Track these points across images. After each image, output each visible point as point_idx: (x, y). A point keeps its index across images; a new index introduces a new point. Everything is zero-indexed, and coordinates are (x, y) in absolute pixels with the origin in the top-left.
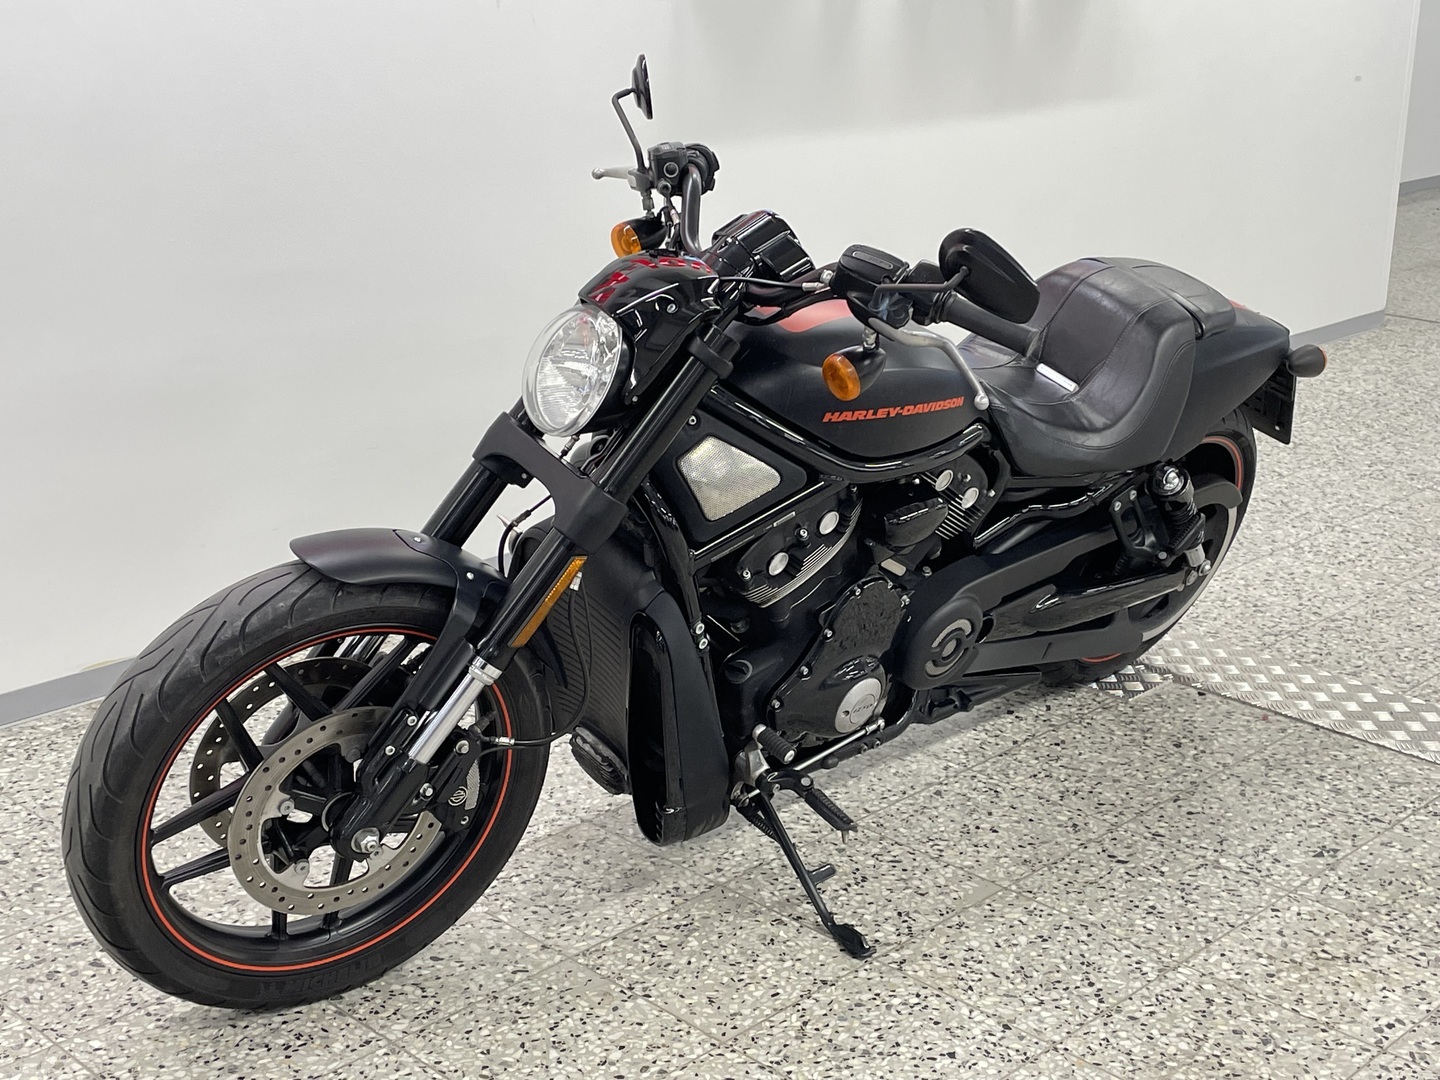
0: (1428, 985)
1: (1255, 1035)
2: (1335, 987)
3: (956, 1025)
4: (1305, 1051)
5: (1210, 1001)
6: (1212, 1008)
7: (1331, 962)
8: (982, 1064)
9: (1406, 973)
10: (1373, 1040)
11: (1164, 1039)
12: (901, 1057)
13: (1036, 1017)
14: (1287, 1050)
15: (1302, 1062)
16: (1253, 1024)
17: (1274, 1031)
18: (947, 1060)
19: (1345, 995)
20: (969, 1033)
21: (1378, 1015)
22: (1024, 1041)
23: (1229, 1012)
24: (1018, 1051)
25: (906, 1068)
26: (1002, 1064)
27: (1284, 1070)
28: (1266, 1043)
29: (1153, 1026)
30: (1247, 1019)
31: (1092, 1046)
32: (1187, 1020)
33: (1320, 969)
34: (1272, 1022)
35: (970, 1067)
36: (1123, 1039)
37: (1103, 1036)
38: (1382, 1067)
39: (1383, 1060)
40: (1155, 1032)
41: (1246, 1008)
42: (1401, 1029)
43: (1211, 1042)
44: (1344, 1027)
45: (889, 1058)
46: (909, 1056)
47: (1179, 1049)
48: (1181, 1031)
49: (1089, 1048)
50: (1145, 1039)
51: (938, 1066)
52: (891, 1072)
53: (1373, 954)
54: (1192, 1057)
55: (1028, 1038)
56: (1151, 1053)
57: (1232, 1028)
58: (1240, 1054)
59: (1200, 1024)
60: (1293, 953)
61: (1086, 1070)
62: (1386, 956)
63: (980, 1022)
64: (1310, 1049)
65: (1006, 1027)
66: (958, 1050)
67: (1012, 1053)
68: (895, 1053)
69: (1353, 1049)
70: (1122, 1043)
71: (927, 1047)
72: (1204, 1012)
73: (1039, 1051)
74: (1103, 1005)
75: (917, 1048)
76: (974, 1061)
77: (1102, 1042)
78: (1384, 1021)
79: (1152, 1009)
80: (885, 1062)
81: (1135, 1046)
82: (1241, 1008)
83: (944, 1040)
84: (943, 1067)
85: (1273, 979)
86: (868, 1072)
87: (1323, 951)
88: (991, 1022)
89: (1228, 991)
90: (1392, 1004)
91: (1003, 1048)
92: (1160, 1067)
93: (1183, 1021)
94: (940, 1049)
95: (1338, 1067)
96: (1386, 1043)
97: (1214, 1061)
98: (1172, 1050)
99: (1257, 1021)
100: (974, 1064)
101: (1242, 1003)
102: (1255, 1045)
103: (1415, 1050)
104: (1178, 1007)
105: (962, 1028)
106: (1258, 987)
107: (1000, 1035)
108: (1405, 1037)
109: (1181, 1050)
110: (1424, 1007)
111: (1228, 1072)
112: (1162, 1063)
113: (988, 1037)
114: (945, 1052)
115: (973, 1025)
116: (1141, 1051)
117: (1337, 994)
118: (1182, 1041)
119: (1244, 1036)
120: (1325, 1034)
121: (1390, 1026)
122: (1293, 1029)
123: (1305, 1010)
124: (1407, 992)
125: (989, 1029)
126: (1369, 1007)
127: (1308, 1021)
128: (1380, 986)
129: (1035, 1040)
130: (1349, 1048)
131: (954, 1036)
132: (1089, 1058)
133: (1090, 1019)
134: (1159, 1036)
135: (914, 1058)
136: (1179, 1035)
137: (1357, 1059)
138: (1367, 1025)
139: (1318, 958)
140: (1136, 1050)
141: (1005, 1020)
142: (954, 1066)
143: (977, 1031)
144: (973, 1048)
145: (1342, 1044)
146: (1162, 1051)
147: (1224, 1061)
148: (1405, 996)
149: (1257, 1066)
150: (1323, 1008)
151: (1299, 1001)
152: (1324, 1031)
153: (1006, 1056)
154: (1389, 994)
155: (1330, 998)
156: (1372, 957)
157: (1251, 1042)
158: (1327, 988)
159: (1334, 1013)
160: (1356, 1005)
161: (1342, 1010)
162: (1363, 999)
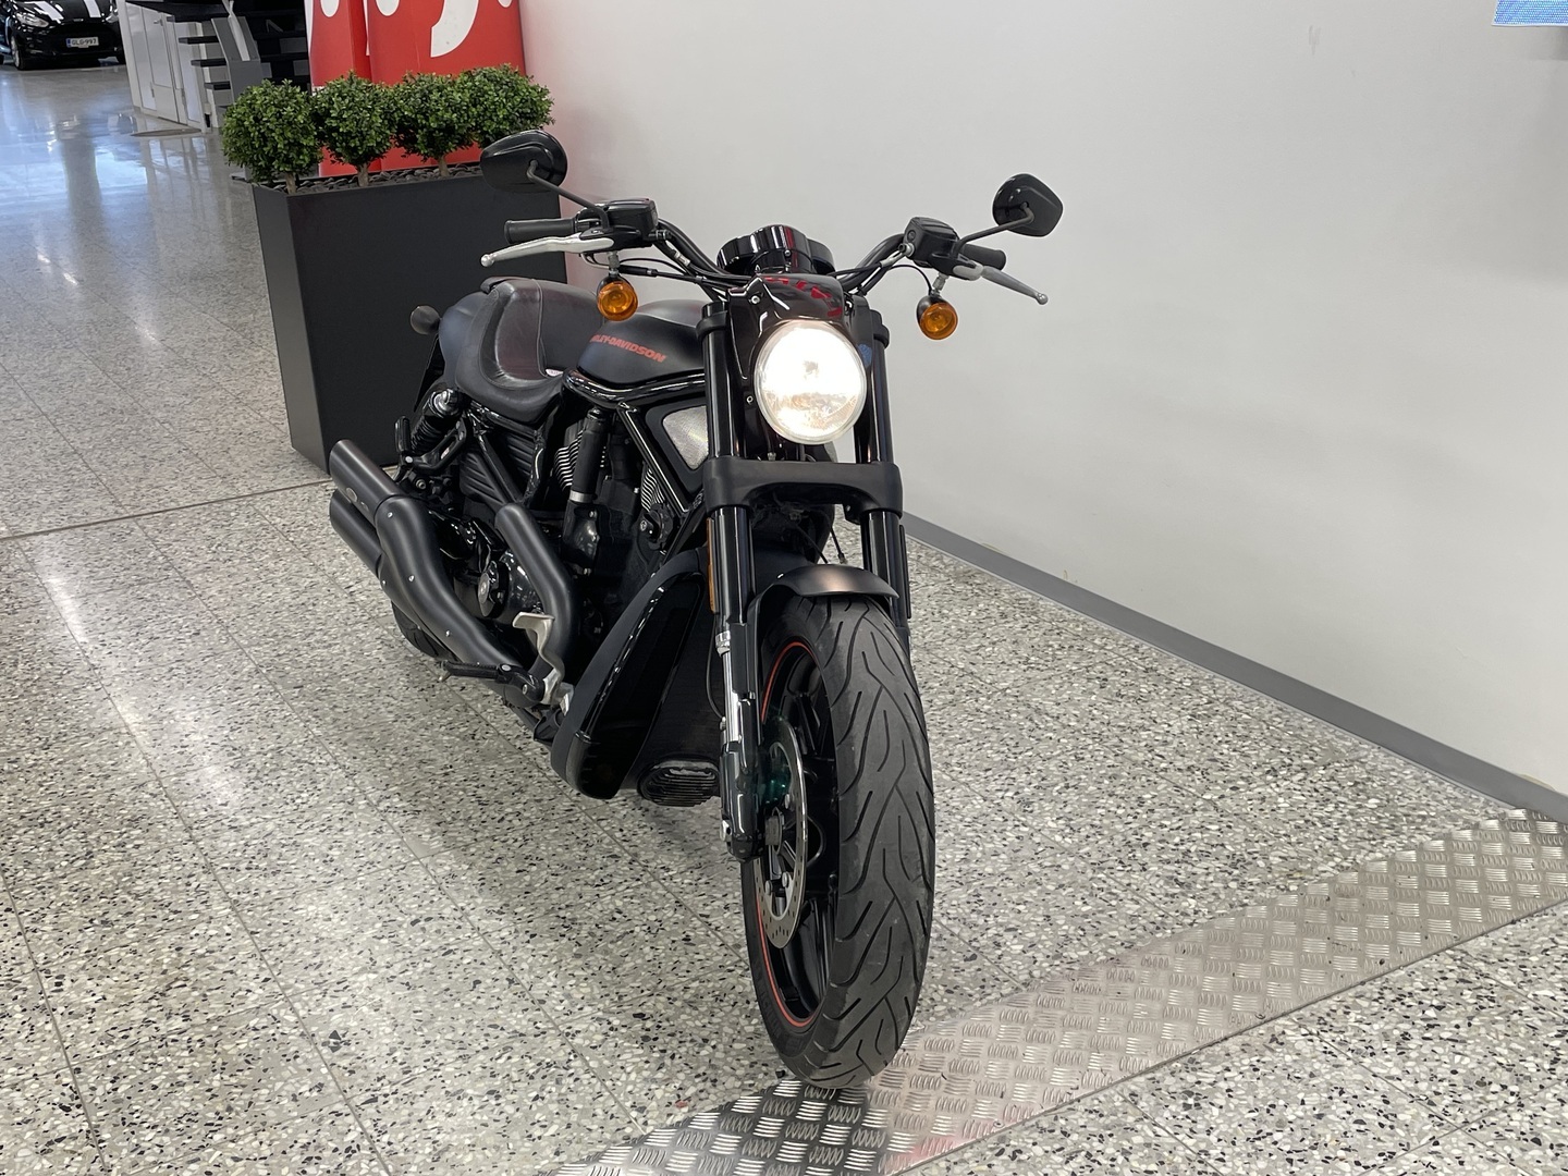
0: (84, 1023)
2: (132, 975)
6: (167, 911)
7: (165, 984)
9: (110, 1019)
10: (52, 970)
16: (130, 923)
17: (113, 930)
19: (118, 976)
21: (76, 983)
23: (155, 917)
29: (173, 882)
32: (166, 897)
33: (163, 976)
34: (123, 932)
39: (29, 966)
41: (152, 926)
42: (49, 988)
48: (156, 892)
53: (153, 1010)
57: (135, 913)
59: (155, 901)
62: (145, 1016)
78: (67, 984)
82: (154, 924)
85: (173, 949)
90: (82, 995)
96: (43, 974)
99: (131, 926)
101: (159, 925)
103: (20, 985)
106: (173, 938)
108: (40, 986)
110: (61, 1009)
117: (123, 973)
118: (145, 889)
122: (105, 939)
124: (88, 1009)
127: (107, 948)
128: (110, 998)
136: (152, 889)
137: (42, 955)
138: (71, 974)
139: (177, 979)
145: (65, 954)
150: (114, 960)
151: (135, 952)
154: (95, 998)
155: (121, 968)
156: (150, 1008)
157: (112, 917)
158: (135, 971)
159: (102, 963)
160: (100, 978)
161: (102, 969)
162: (103, 983)
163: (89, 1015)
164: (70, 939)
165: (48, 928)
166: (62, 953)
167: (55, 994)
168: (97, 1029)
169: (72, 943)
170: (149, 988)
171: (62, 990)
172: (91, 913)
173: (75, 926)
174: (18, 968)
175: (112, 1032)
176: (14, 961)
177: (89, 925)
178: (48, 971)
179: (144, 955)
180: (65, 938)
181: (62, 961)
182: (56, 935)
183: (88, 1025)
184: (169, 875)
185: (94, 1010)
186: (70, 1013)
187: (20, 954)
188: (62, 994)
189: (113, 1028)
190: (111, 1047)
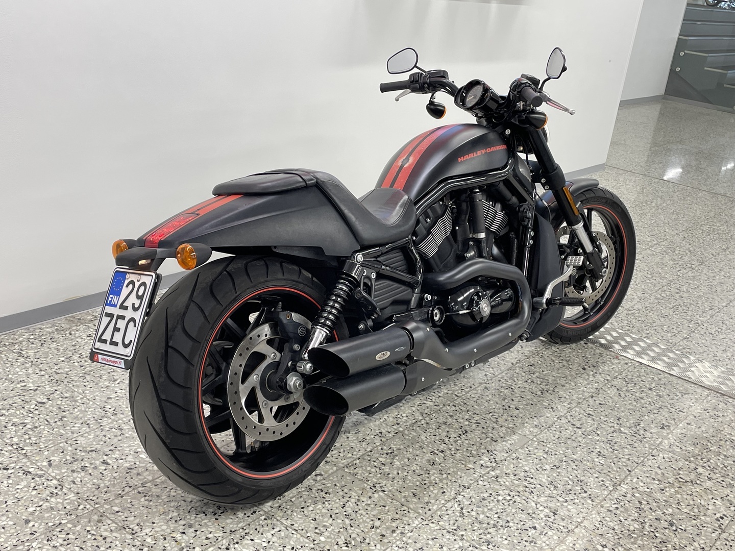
0: (731, 497)
1: (666, 521)
2: (692, 497)
3: (532, 512)
4: (689, 530)
5: (640, 503)
6: (643, 506)
7: (686, 484)
8: (550, 533)
9: (720, 491)
10: (717, 525)
11: (626, 522)
12: (512, 528)
13: (567, 509)
14: (682, 529)
15: (691, 536)
16: (662, 515)
17: (673, 519)
18: (534, 531)
19: (697, 501)
20: (538, 516)
21: (715, 512)
22: (565, 522)
23: (651, 509)
24: (564, 526)
25: (516, 534)
26: (559, 534)
27: (684, 540)
28: (672, 525)
29: (620, 516)
30: (659, 512)
31: (596, 525)
32: (634, 512)
33: (683, 486)
34: (671, 514)
35: (545, 535)
36: (608, 522)
37: (599, 520)
38: (725, 539)
39: (724, 535)
40: (621, 518)
41: (657, 506)
42: (727, 520)
43: (648, 524)
44: (703, 518)
45: (506, 529)
46: (515, 528)
47: (635, 528)
48: (633, 518)
49: (595, 526)
50: (618, 522)
51: (530, 534)
52: (509, 536)
53: (702, 480)
54: (642, 532)
55: (566, 520)
56: (623, 529)
57: (654, 517)
58: (662, 531)
59: (640, 514)
60: (668, 478)
61: (598, 538)
62: (708, 481)
63: (542, 511)
64: (692, 529)
65: (555, 514)
66: (537, 526)
67: (562, 528)
68: (508, 526)
69: (710, 529)
70: (609, 523)
71: (522, 523)
72: (640, 508)
73: (573, 527)
74: (594, 503)
75: (517, 524)
76: (546, 532)
77: (600, 523)
78: (718, 515)
79: (616, 506)
80: (505, 531)
81: (615, 525)
82: (655, 507)
83: (529, 520)
84: (532, 534)
85: (664, 492)
86: (499, 536)
87: (680, 477)
88: (547, 510)
89: (646, 497)
90: (719, 506)
91: (557, 525)
92: (630, 537)
93: (632, 513)
94: (528, 525)
95: (707, 539)
96: (723, 527)
97: (652, 534)
98: (632, 528)
99: (664, 513)
100: (547, 533)
101: (655, 504)
102: (667, 526)
104: (628, 505)
105: (535, 513)
106: (658, 495)
107: (553, 518)
108: (730, 524)
109: (636, 528)
111: (660, 540)
112: (630, 535)
113: (548, 519)
114: (531, 526)
115: (539, 512)
116: (619, 528)
117: (694, 500)
118: (635, 523)
119: (661, 522)
120: (696, 521)
121: (722, 518)
122: (681, 519)
123: (683, 508)
125: (547, 514)
126: (710, 508)
127: (686, 514)
128: (710, 497)
129: (570, 521)
130: (708, 529)
131: (533, 518)
132: (596, 531)
133: (591, 510)
134: (624, 520)
135: (518, 529)
136: (632, 520)
137: (713, 535)
138: (712, 517)
139: (680, 482)
140: (616, 528)
141: (553, 510)
142: (537, 534)
143: (542, 516)
144: (543, 524)
145: (704, 527)
146: (628, 528)
147: (657, 535)
148: (723, 502)
149: (672, 538)
150: (690, 508)
151: (679, 503)
152: (694, 520)
153: (559, 529)
154: (716, 501)
155: (692, 502)
156: (703, 482)
157: (666, 525)
158: (689, 497)
159: (696, 510)
160: (704, 506)
161: (698, 508)
162: (706, 503)
163: (726, 498)
164: (694, 531)
165: (696, 544)
166: (705, 528)
167: (728, 516)
168: (729, 491)
169: (695, 529)
170: (693, 487)
171: (723, 515)
172: (671, 534)
173: (685, 534)
174: (729, 539)
175: (725, 486)
176: (727, 543)
177: (678, 530)
178: (720, 526)
179: (677, 499)
180: (696, 533)
181: (709, 526)
182: (697, 538)
183: (730, 495)
184: (616, 519)
185: (721, 498)
186: (731, 504)
187: (721, 544)
188: (725, 513)
189: (723, 487)
190: (732, 482)
